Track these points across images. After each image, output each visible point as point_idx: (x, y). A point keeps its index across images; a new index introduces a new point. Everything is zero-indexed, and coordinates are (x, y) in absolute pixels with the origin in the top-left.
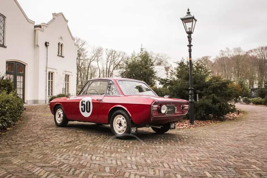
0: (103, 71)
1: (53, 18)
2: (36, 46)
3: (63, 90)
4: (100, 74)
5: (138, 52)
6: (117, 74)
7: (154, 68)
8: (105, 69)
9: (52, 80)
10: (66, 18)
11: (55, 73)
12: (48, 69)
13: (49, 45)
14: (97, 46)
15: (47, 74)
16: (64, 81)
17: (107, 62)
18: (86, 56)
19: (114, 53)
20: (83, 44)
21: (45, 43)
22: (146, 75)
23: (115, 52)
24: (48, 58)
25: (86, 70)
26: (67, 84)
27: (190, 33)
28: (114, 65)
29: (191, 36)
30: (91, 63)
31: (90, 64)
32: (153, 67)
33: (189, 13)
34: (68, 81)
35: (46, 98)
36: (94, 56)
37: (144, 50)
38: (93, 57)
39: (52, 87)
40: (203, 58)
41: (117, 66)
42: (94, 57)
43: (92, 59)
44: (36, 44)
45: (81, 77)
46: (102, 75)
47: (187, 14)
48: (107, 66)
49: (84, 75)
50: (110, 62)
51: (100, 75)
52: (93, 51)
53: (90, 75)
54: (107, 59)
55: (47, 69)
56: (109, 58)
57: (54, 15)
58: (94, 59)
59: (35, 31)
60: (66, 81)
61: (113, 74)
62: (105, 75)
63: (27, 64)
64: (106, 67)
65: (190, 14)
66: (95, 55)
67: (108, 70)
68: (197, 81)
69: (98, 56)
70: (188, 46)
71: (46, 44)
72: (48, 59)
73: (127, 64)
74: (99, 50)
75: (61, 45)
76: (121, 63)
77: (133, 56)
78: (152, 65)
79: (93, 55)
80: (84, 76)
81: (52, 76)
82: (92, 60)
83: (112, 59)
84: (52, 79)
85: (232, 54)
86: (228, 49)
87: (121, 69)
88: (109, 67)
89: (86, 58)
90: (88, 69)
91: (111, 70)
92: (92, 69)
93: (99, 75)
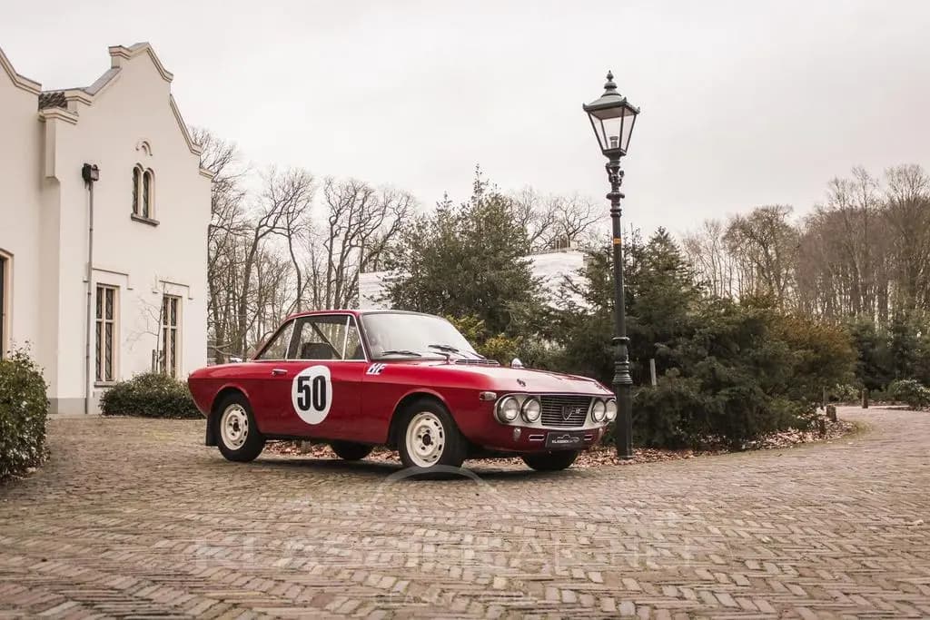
0: (316, 274)
1: (113, 68)
2: (46, 182)
3: (153, 359)
4: (299, 288)
5: (461, 199)
6: (377, 291)
7: (530, 263)
8: (323, 269)
9: (111, 318)
10: (166, 66)
11: (123, 289)
12: (93, 272)
13: (98, 174)
14: (285, 168)
15: (89, 294)
16: (159, 322)
17: (332, 238)
18: (237, 212)
19: (360, 195)
20: (223, 161)
21: (84, 170)
22: (495, 292)
23: (367, 193)
24: (94, 228)
25: (239, 273)
26: (169, 334)
27: (614, 154)
28: (362, 252)
29: (620, 165)
30: (261, 241)
31: (255, 246)
32: (527, 259)
33: (610, 87)
34: (174, 323)
35: (87, 394)
36: (273, 211)
37: (487, 191)
38: (269, 216)
39: (109, 348)
40: (757, 216)
41: (375, 255)
42: (273, 217)
43: (266, 225)
44: (48, 173)
45: (215, 305)
46: (308, 295)
47: (604, 91)
48: (330, 257)
49: (231, 296)
50: (342, 236)
51: (299, 295)
52: (269, 191)
53: (256, 297)
54: (332, 225)
55: (89, 275)
56: (341, 218)
57: (117, 52)
58: (275, 223)
59: (42, 120)
60: (165, 323)
61: (357, 289)
62: (323, 293)
63: (12, 255)
64: (326, 261)
65: (617, 90)
66: (279, 208)
67: (337, 273)
68: (655, 313)
69: (291, 210)
70: (609, 197)
71: (88, 174)
72: (94, 232)
73: (416, 246)
74: (296, 185)
75: (147, 176)
76: (392, 243)
77: (443, 213)
78: (521, 253)
79: (269, 209)
80: (228, 299)
81: (110, 302)
82: (266, 229)
83: (353, 222)
84: (110, 316)
85: (882, 194)
86: (865, 176)
87: (393, 269)
88: (342, 259)
89: (237, 221)
90: (248, 270)
91: (349, 272)
92: (265, 267)
93: (296, 298)
